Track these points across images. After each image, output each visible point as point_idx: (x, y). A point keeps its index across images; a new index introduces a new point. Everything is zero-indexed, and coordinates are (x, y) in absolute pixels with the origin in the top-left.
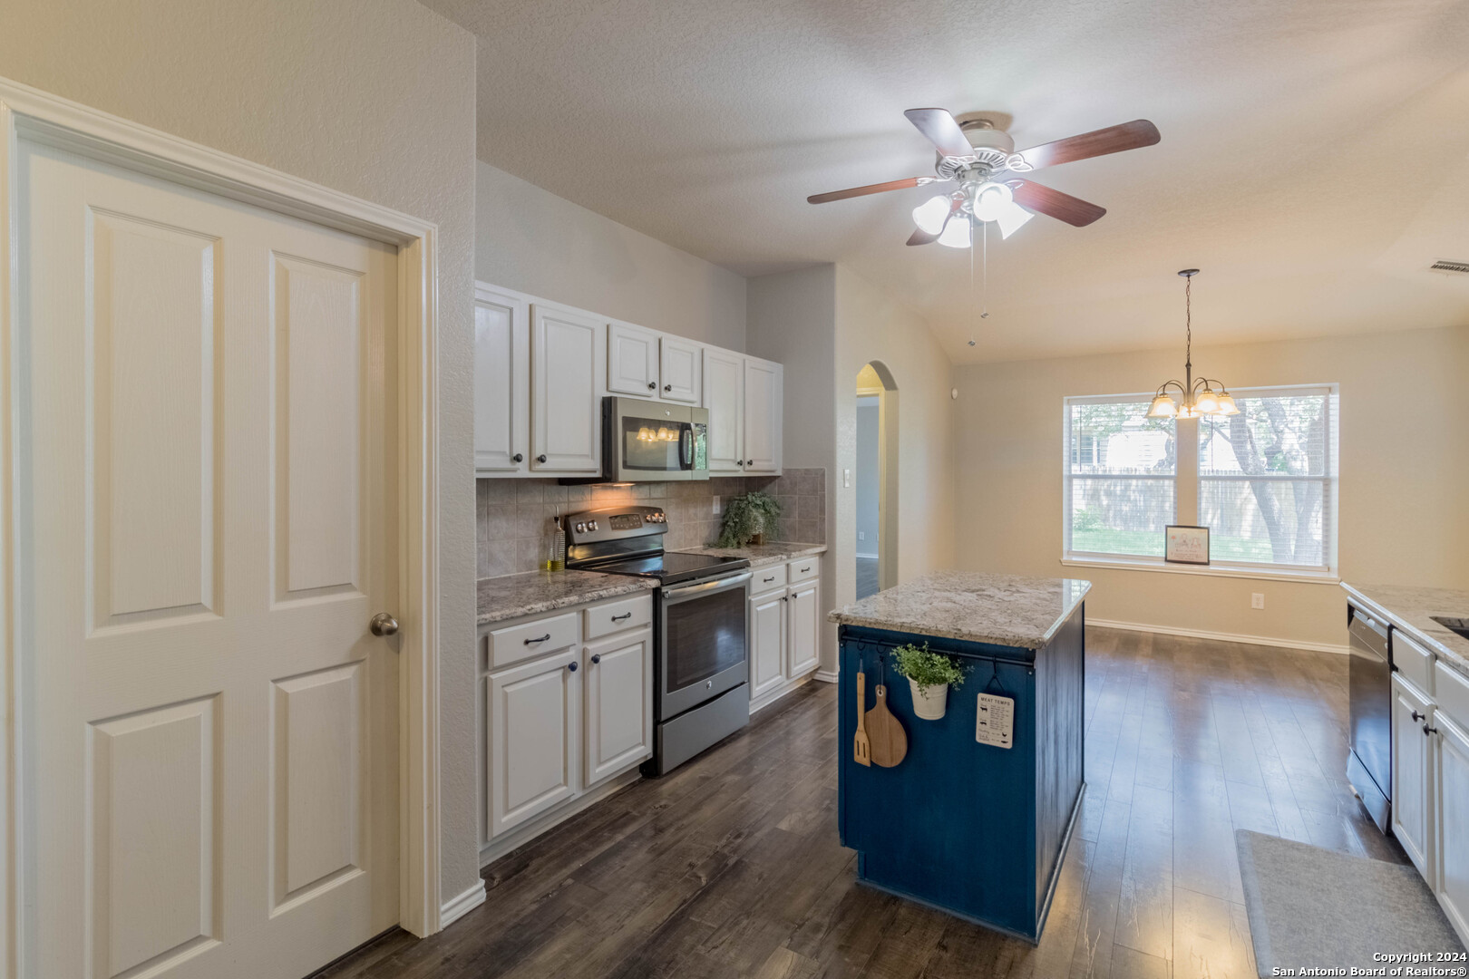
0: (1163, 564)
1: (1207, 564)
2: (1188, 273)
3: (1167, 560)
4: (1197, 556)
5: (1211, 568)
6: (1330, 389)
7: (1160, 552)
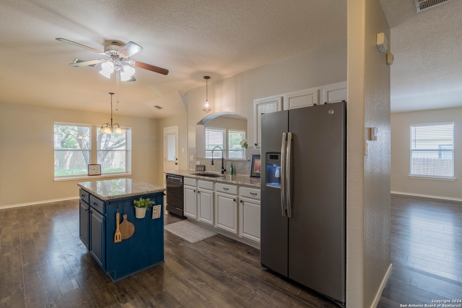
0: (88, 177)
1: (100, 175)
2: (112, 94)
3: (89, 175)
4: (98, 173)
5: (102, 175)
6: (128, 128)
7: (87, 173)
